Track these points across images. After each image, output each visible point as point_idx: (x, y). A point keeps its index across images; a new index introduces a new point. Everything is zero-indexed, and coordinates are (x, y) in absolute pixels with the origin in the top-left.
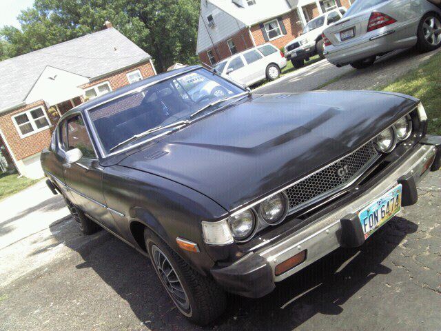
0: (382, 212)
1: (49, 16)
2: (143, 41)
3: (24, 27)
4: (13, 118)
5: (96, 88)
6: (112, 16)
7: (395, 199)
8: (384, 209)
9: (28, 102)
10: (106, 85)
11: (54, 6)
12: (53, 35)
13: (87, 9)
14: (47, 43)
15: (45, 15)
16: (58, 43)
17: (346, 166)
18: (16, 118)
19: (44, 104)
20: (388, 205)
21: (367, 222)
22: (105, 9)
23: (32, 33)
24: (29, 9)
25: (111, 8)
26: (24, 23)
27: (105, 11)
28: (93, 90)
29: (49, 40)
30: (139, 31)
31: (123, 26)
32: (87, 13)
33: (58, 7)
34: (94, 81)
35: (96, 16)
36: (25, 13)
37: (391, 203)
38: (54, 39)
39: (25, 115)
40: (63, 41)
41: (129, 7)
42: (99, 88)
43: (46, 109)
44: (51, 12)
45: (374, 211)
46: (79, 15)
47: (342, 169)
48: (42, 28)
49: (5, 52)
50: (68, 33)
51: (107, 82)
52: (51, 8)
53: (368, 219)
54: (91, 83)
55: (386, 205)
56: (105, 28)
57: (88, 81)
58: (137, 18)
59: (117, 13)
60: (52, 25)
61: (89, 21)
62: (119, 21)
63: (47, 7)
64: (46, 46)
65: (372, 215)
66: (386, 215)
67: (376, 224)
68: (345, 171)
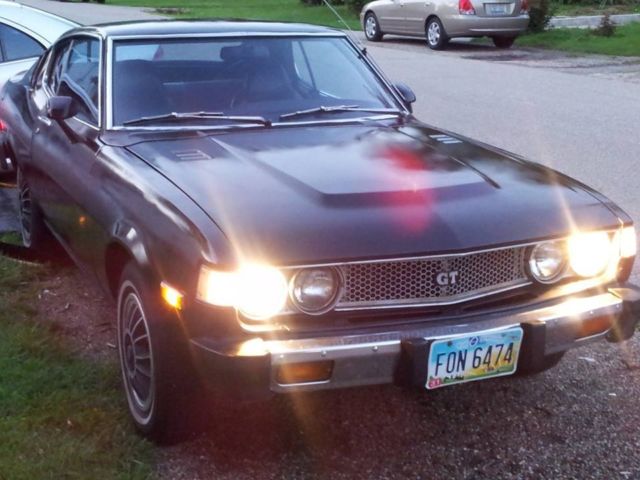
0: (475, 357)
7: (506, 348)
8: (482, 354)
17: (456, 273)
20: (490, 351)
21: (443, 360)
37: (495, 351)
45: (460, 348)
47: (446, 275)
53: (446, 357)
55: (485, 350)
65: (454, 353)
66: (482, 367)
67: (461, 373)
68: (450, 279)
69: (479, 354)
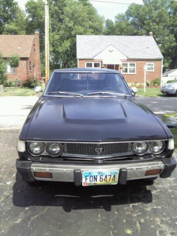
0: (100, 178)
1: (130, 20)
2: (171, 48)
3: (116, 22)
4: (86, 63)
5: (129, 63)
6: (160, 30)
7: (112, 176)
9: (95, 58)
10: (134, 64)
11: (134, 16)
12: (128, 30)
13: (150, 22)
14: (123, 33)
15: (128, 19)
16: (128, 35)
18: (87, 64)
19: (102, 62)
20: (106, 176)
21: (88, 178)
22: (158, 25)
23: (118, 26)
24: (122, 14)
25: (162, 25)
26: (117, 20)
27: (157, 26)
28: (127, 64)
29: (124, 32)
30: (171, 43)
31: (164, 37)
32: (148, 24)
33: (136, 17)
34: (129, 60)
35: (152, 27)
36: (119, 15)
37: (108, 177)
38: (127, 33)
39: (91, 64)
40: (131, 35)
41: (171, 28)
42: (130, 64)
43: (102, 65)
44: (132, 18)
45: (94, 174)
46: (144, 24)
47: (98, 149)
48: (124, 25)
49: (103, 31)
50: (135, 32)
51: (135, 63)
52: (132, 17)
54: (127, 60)
55: (104, 176)
56: (149, 35)
57: (126, 58)
58: (173, 35)
59: (164, 29)
60: (129, 25)
61: (148, 29)
62: (163, 33)
63: (131, 15)
64: (122, 35)
65: (92, 176)
66: (103, 181)
67: (95, 182)
68: (100, 150)
69: (102, 177)
